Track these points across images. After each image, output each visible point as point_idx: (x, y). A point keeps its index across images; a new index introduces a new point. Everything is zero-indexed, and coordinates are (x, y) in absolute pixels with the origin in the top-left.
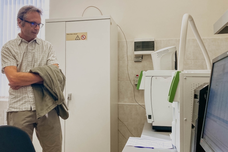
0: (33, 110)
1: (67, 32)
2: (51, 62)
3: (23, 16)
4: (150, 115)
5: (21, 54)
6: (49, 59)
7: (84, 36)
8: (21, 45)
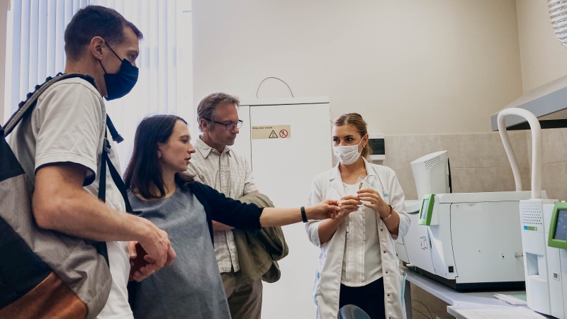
0: (235, 270)
1: (253, 125)
2: (251, 186)
3: (210, 114)
4: (451, 265)
5: (212, 174)
6: (249, 183)
7: (285, 132)
8: (210, 157)
